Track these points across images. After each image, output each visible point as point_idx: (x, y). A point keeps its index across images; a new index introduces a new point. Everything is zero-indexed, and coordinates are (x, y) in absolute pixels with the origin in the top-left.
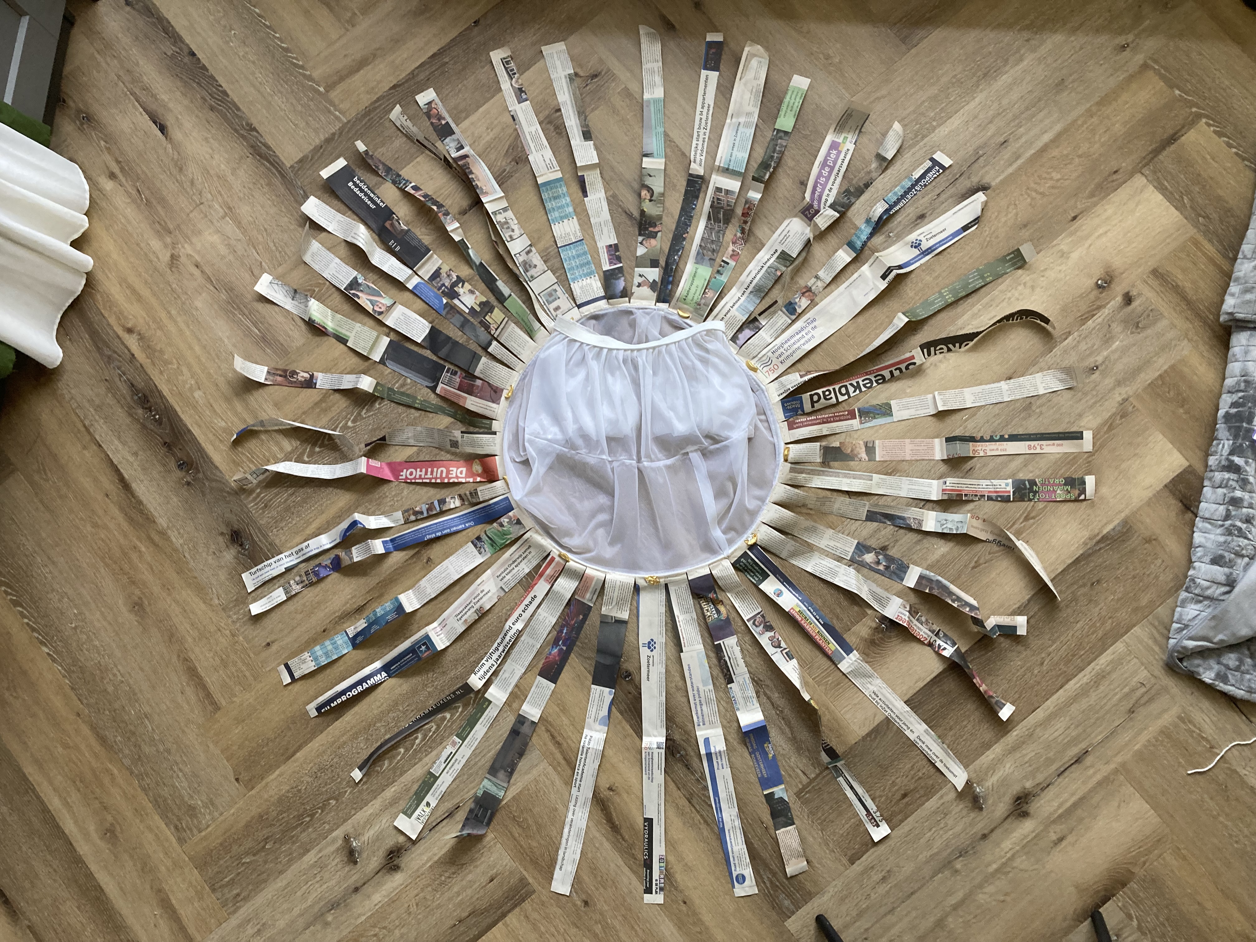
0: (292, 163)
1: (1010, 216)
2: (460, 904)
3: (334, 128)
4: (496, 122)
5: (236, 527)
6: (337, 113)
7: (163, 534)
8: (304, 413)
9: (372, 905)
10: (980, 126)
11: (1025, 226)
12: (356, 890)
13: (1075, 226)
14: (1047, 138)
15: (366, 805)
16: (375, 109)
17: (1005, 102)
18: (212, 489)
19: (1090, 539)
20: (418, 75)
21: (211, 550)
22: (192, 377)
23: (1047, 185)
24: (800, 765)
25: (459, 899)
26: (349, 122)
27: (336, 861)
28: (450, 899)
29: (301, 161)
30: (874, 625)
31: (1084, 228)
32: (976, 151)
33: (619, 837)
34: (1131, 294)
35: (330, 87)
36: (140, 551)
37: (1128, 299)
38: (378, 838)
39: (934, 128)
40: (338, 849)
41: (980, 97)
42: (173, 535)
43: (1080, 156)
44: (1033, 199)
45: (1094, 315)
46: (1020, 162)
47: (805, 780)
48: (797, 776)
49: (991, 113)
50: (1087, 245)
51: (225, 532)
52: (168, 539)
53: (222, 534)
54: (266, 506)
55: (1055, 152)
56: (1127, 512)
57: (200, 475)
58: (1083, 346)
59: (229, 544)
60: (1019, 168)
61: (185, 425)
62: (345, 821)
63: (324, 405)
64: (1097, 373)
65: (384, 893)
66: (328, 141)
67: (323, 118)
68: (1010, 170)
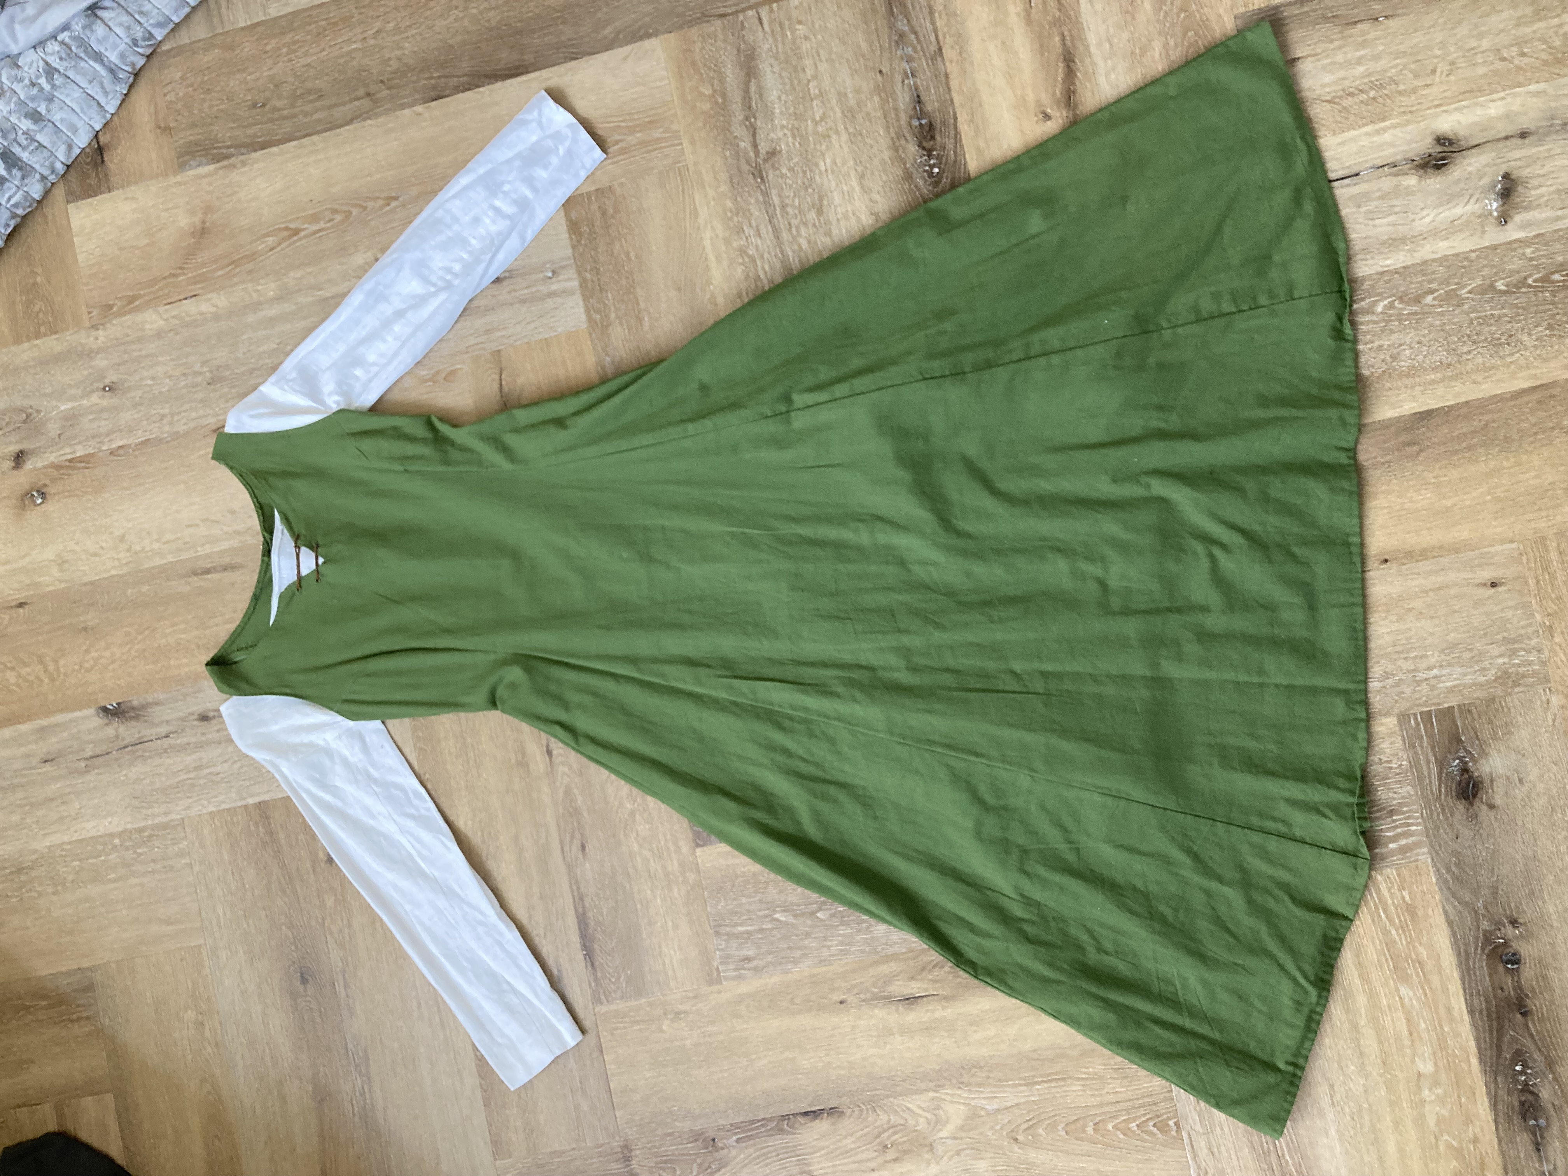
1: (95, 654)
2: (1363, 45)
5: (1461, 806)
9: (1509, 100)
10: (64, 803)
12: (1523, 135)
15: (1445, 258)
18: (1476, 892)
19: (234, 166)
24: (760, 34)
25: (1362, 52)
27: (1538, 192)
28: (1376, 58)
31: (17, 586)
32: (87, 770)
33: (1068, 43)
34: (13, 464)
37: (19, 458)
38: (1451, 198)
39: (120, 834)
40: (1527, 208)
45: (71, 461)
46: (44, 722)
47: (764, 12)
48: (772, 21)
50: (27, 559)
51: (1484, 808)
53: (1491, 807)
56: (173, 180)
57: (1485, 925)
58: (105, 425)
59: (1487, 784)
60: (49, 713)
61: (1474, 1026)
62: (1494, 247)
64: (107, 381)
65: (1479, 111)
68: (60, 718)
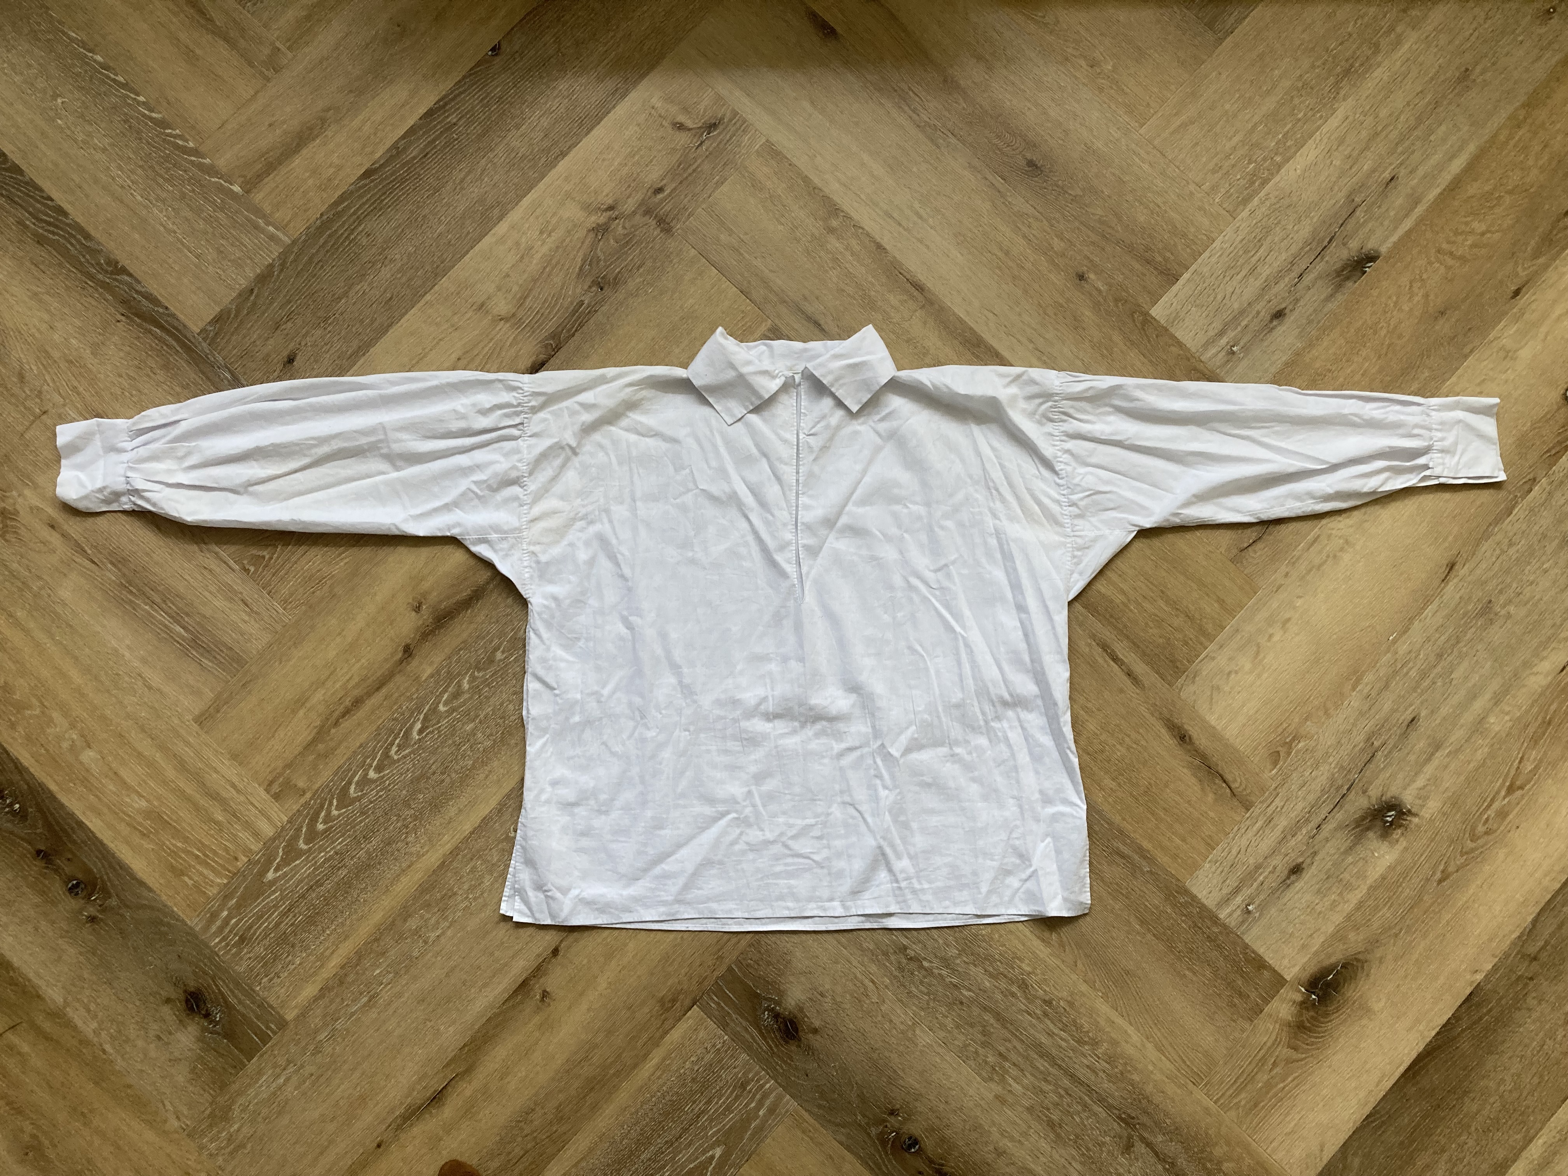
0: (201, 325)
3: (270, 255)
4: (554, 220)
6: (271, 228)
7: (57, 1016)
8: (288, 766)
11: (1442, 313)
13: (1519, 306)
14: (1457, 165)
16: (339, 215)
17: (1384, 113)
20: (405, 149)
21: (152, 1034)
22: (73, 726)
23: (1469, 243)
26: (294, 242)
29: (218, 319)
30: (1299, 998)
35: (250, 186)
36: (19, 1053)
41: (1343, 109)
42: (77, 1016)
43: (1510, 192)
44: (1449, 268)
49: (1364, 133)
52: (68, 1024)
54: (242, 939)
55: (1473, 189)
63: (321, 747)
66: (263, 279)
67: (246, 240)
